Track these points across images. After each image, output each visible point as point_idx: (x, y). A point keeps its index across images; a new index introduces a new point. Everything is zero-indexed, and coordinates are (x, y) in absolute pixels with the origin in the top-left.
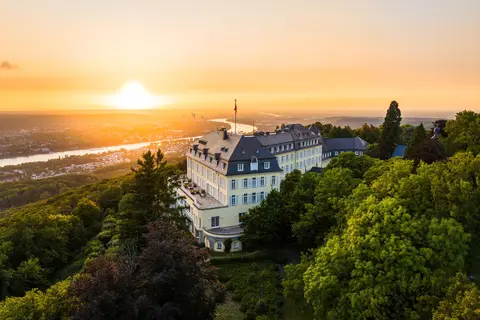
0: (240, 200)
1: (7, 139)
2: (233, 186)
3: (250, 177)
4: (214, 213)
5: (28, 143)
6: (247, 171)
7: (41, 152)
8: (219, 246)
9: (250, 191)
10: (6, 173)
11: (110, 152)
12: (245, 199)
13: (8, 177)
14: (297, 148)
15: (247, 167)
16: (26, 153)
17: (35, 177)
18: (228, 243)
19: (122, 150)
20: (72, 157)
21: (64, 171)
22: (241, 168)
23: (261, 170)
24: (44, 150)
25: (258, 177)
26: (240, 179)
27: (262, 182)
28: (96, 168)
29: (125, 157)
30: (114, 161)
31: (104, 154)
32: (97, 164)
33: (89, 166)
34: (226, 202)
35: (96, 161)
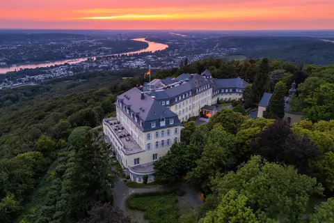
0: (153, 146)
3: (160, 131)
4: (136, 156)
6: (158, 127)
8: (140, 179)
9: (160, 140)
11: (56, 66)
12: (157, 145)
15: (158, 125)
18: (146, 178)
19: (66, 64)
22: (154, 125)
24: (2, 64)
25: (166, 130)
27: (168, 133)
28: (46, 78)
29: (68, 70)
30: (60, 73)
31: (52, 67)
32: (47, 76)
33: (41, 77)
34: (144, 148)
35: (45, 73)
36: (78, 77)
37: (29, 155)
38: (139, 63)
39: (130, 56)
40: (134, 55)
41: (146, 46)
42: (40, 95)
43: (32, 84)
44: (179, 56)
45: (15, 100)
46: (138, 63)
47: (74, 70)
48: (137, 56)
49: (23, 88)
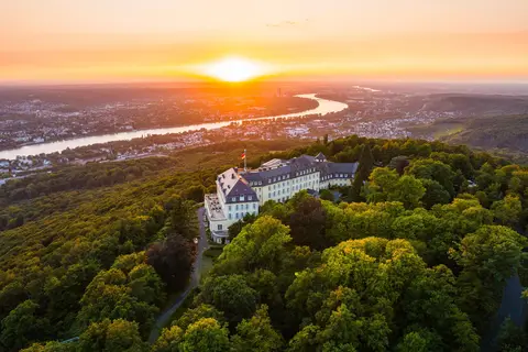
0: (234, 216)
1: (94, 116)
2: (230, 209)
3: (239, 205)
4: (220, 223)
5: (113, 121)
6: (238, 201)
7: (124, 130)
8: (219, 241)
9: (239, 212)
10: (95, 151)
11: (191, 132)
12: (237, 216)
13: (98, 155)
14: (293, 176)
15: (238, 199)
16: (112, 131)
17: (121, 158)
18: (223, 239)
19: (203, 130)
20: (154, 136)
21: (146, 151)
22: (234, 199)
23: (246, 201)
24: (127, 127)
25: (245, 204)
26: (234, 206)
27: (247, 207)
28: (176, 148)
29: (205, 137)
30: (194, 141)
31: (185, 133)
32: (178, 145)
33: (170, 146)
34: (227, 217)
35: (177, 141)
36: (214, 148)
37: (144, 218)
38: (302, 130)
39: (290, 120)
40: (296, 119)
41: (314, 105)
42: (165, 170)
43: (159, 155)
44: (361, 121)
45: (138, 174)
46: (299, 130)
47: (211, 138)
48: (299, 121)
49: (148, 160)
